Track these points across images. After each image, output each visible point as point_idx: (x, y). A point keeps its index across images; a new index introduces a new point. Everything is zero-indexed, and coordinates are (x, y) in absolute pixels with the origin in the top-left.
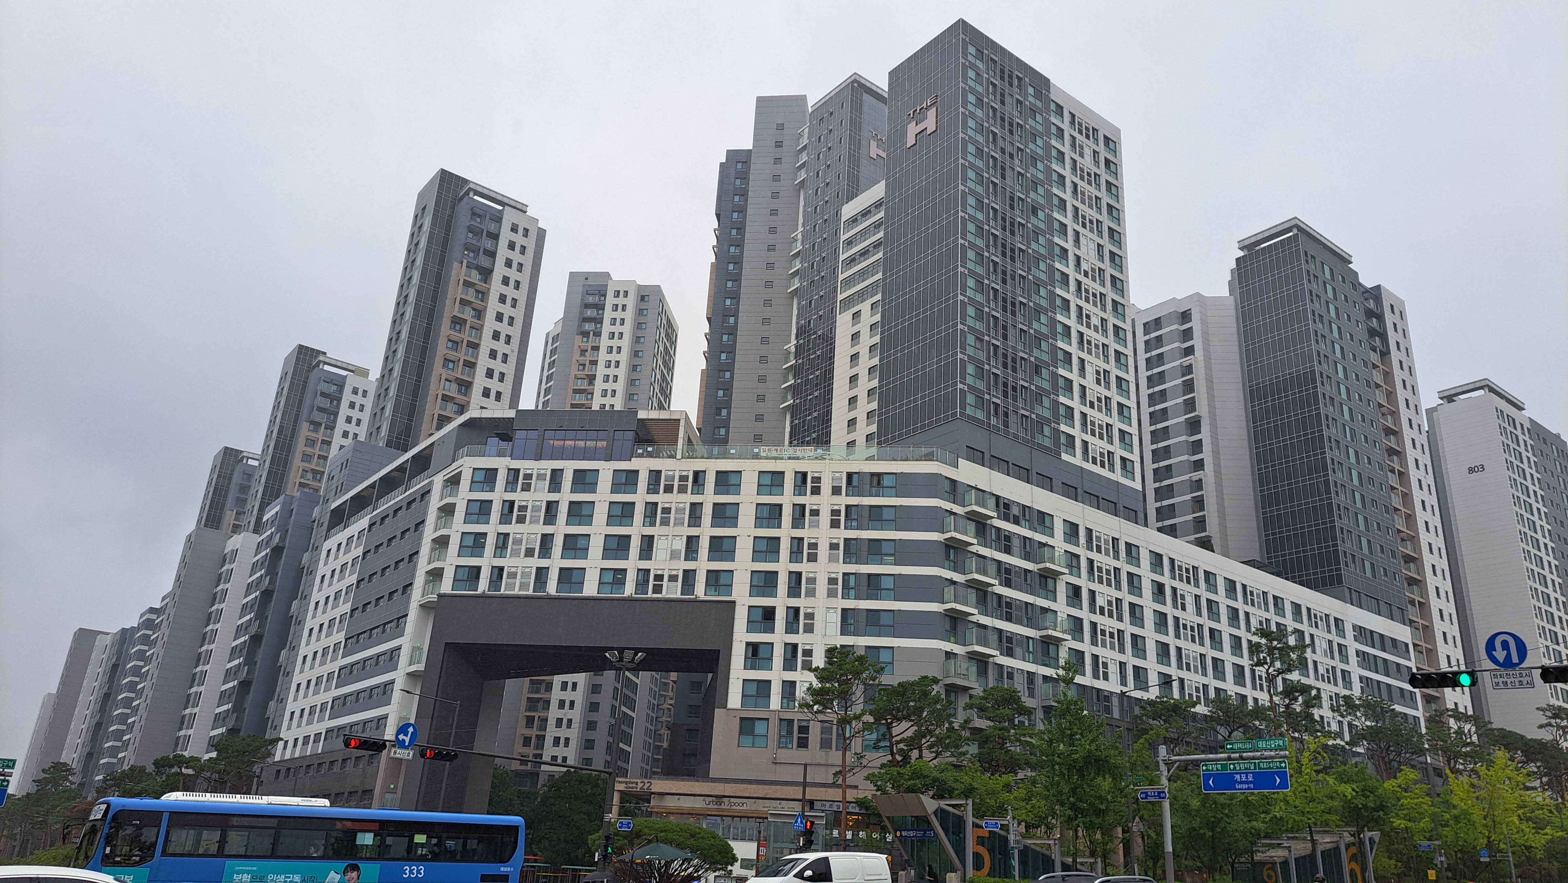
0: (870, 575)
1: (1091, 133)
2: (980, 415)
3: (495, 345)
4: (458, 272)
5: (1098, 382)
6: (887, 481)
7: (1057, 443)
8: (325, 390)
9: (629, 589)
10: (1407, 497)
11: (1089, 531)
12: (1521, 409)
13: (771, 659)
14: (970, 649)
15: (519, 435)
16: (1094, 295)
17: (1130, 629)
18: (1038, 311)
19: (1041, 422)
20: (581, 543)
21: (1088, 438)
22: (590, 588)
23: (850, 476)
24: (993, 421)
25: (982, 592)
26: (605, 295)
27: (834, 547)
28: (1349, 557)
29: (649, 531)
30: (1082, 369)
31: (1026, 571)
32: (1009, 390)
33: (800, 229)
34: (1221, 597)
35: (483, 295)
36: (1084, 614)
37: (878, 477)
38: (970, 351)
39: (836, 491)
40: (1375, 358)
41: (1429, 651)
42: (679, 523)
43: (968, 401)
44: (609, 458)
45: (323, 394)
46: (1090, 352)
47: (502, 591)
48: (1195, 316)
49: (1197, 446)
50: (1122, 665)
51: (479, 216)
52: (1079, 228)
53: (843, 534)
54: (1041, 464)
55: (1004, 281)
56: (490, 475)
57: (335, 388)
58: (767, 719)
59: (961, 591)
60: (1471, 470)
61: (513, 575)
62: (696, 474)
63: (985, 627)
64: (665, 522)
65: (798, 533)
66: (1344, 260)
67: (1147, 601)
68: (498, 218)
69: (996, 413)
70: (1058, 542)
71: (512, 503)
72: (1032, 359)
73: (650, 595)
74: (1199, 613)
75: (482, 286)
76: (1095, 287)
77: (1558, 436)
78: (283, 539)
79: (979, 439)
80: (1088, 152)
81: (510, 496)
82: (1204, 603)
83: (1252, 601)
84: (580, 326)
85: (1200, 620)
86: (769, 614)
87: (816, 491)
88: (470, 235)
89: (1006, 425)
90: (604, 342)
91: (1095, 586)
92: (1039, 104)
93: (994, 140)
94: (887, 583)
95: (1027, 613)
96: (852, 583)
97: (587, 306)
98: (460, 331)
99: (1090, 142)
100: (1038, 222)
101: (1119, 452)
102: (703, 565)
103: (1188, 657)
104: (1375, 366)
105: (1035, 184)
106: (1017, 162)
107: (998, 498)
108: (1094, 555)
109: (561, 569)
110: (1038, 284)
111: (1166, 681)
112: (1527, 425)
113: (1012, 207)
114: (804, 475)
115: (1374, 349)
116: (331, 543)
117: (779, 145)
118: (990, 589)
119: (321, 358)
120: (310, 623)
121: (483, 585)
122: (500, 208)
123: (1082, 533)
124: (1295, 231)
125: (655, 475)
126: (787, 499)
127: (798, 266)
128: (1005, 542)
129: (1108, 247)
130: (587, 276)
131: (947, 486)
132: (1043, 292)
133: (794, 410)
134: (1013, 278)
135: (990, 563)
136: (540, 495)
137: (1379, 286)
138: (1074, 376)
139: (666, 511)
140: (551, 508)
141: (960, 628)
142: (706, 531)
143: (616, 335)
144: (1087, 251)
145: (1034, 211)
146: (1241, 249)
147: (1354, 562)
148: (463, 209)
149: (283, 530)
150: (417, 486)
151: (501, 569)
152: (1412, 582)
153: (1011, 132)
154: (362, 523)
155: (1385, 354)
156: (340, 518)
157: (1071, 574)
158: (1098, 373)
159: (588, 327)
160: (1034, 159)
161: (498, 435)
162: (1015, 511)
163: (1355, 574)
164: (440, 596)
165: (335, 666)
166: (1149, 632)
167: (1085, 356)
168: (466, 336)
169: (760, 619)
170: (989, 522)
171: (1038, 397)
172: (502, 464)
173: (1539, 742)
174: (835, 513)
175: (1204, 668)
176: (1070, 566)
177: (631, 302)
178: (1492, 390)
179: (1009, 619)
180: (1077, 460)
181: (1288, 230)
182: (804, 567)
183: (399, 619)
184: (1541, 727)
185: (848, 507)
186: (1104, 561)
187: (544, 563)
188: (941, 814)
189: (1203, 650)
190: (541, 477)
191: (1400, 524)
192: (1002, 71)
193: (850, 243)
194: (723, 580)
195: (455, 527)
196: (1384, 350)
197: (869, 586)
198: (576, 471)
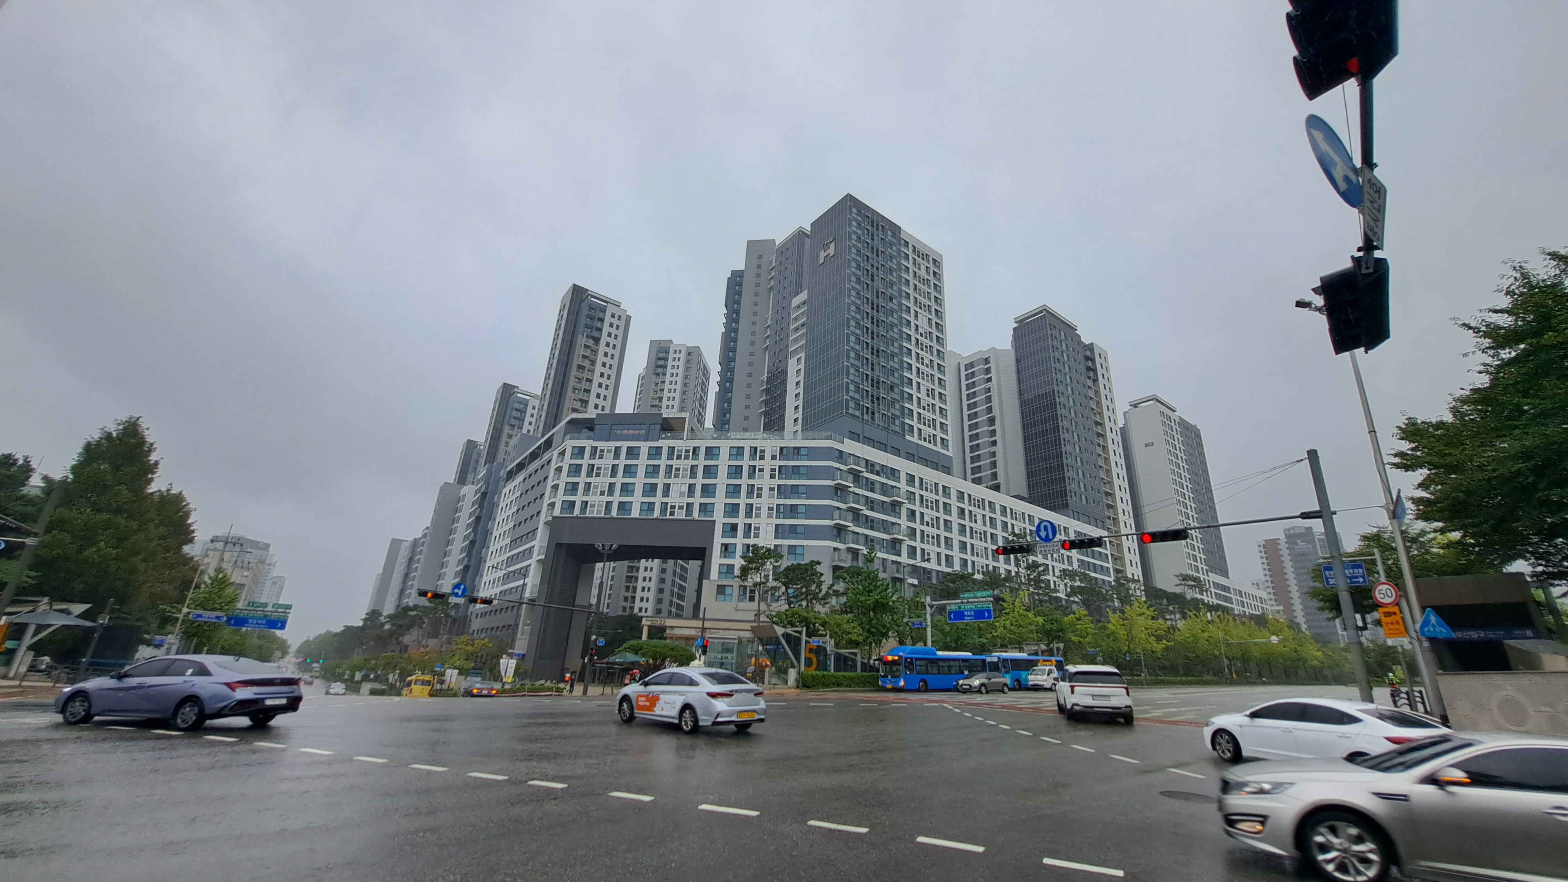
0: (792, 505)
1: (925, 257)
2: (857, 413)
3: (601, 380)
4: (582, 340)
5: (928, 395)
6: (802, 452)
7: (903, 430)
8: (518, 408)
9: (656, 514)
10: (1107, 460)
11: (921, 479)
12: (1174, 411)
13: (735, 552)
14: (848, 546)
15: (597, 428)
16: (926, 347)
17: (943, 534)
18: (893, 355)
19: (894, 417)
20: (630, 488)
21: (921, 427)
22: (635, 513)
23: (781, 449)
24: (866, 417)
25: (856, 515)
26: (669, 353)
27: (772, 489)
28: (1073, 493)
29: (667, 481)
30: (919, 388)
31: (883, 502)
32: (876, 399)
33: (771, 312)
34: (998, 516)
35: (595, 352)
36: (917, 526)
37: (798, 449)
38: (851, 377)
39: (774, 457)
40: (1090, 383)
41: (1118, 545)
42: (684, 476)
43: (850, 405)
44: (646, 440)
45: (517, 410)
46: (923, 379)
47: (587, 515)
48: (992, 360)
49: (993, 433)
50: (939, 554)
51: (594, 309)
52: (918, 309)
53: (777, 482)
54: (894, 441)
55: (873, 338)
56: (582, 449)
57: (523, 406)
58: (732, 586)
59: (843, 513)
60: (1147, 445)
61: (593, 506)
62: (694, 448)
63: (857, 533)
64: (677, 476)
65: (751, 482)
66: (1073, 330)
67: (954, 518)
68: (604, 310)
69: (867, 412)
70: (903, 485)
71: (593, 465)
72: (889, 382)
73: (668, 517)
74: (985, 525)
75: (594, 347)
76: (927, 342)
77: (1195, 426)
78: (487, 488)
79: (857, 427)
80: (923, 267)
81: (592, 462)
82: (988, 519)
83: (1016, 517)
84: (655, 370)
85: (985, 529)
86: (734, 527)
87: (762, 458)
88: (588, 320)
89: (873, 419)
90: (668, 378)
91: (924, 510)
92: (894, 240)
93: (868, 260)
94: (801, 509)
95: (883, 525)
96: (782, 510)
97: (659, 359)
98: (582, 373)
99: (925, 262)
100: (894, 305)
101: (940, 434)
102: (698, 500)
103: (977, 549)
104: (1090, 388)
105: (892, 284)
106: (881, 272)
107: (867, 461)
108: (923, 493)
109: (620, 502)
110: (893, 340)
111: (964, 562)
112: (1178, 420)
113: (878, 297)
114: (756, 448)
115: (1089, 378)
116: (506, 490)
117: (759, 267)
118: (861, 512)
119: (516, 390)
120: (495, 533)
121: (577, 511)
122: (605, 304)
123: (917, 480)
124: (1045, 312)
125: (672, 449)
126: (745, 462)
127: (769, 333)
128: (871, 486)
129: (935, 320)
130: (659, 342)
131: (837, 454)
132: (896, 344)
133: (765, 413)
134: (878, 336)
135: (861, 497)
136: (608, 461)
137: (1092, 343)
138: (913, 392)
139: (678, 469)
140: (614, 468)
141: (842, 534)
142: (700, 481)
143: (675, 375)
144: (923, 322)
145: (891, 299)
146: (1016, 322)
147: (1076, 496)
148: (585, 305)
149: (487, 483)
150: (546, 457)
151: (587, 502)
152: (1109, 507)
153: (877, 255)
154: (520, 478)
155: (1095, 381)
156: (511, 475)
157: (910, 503)
158: (928, 390)
159: (660, 370)
160: (891, 271)
161: (587, 428)
162: (877, 468)
163: (1076, 502)
164: (553, 517)
165: (505, 557)
166: (955, 536)
167: (920, 380)
168: (586, 375)
169: (729, 530)
170: (861, 474)
171: (893, 403)
172: (588, 444)
173: (1174, 594)
174: (773, 470)
175: (987, 555)
176: (909, 499)
177: (683, 356)
178: (1158, 401)
179: (872, 528)
180: (915, 439)
181: (1041, 312)
182: (754, 501)
183: (534, 530)
184: (1177, 585)
185: (780, 467)
186: (930, 496)
187: (610, 499)
188: (786, 636)
189: (986, 545)
190: (609, 451)
191: (1103, 475)
192: (873, 222)
193: (796, 319)
194: (709, 508)
195: (562, 479)
196: (1095, 378)
197: (791, 511)
198: (628, 448)
